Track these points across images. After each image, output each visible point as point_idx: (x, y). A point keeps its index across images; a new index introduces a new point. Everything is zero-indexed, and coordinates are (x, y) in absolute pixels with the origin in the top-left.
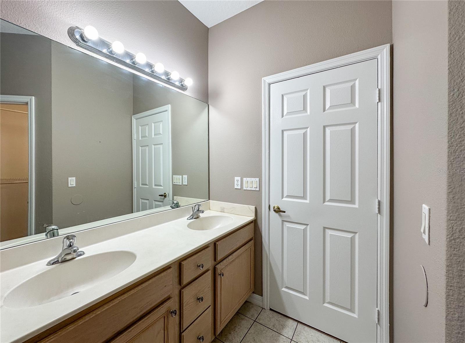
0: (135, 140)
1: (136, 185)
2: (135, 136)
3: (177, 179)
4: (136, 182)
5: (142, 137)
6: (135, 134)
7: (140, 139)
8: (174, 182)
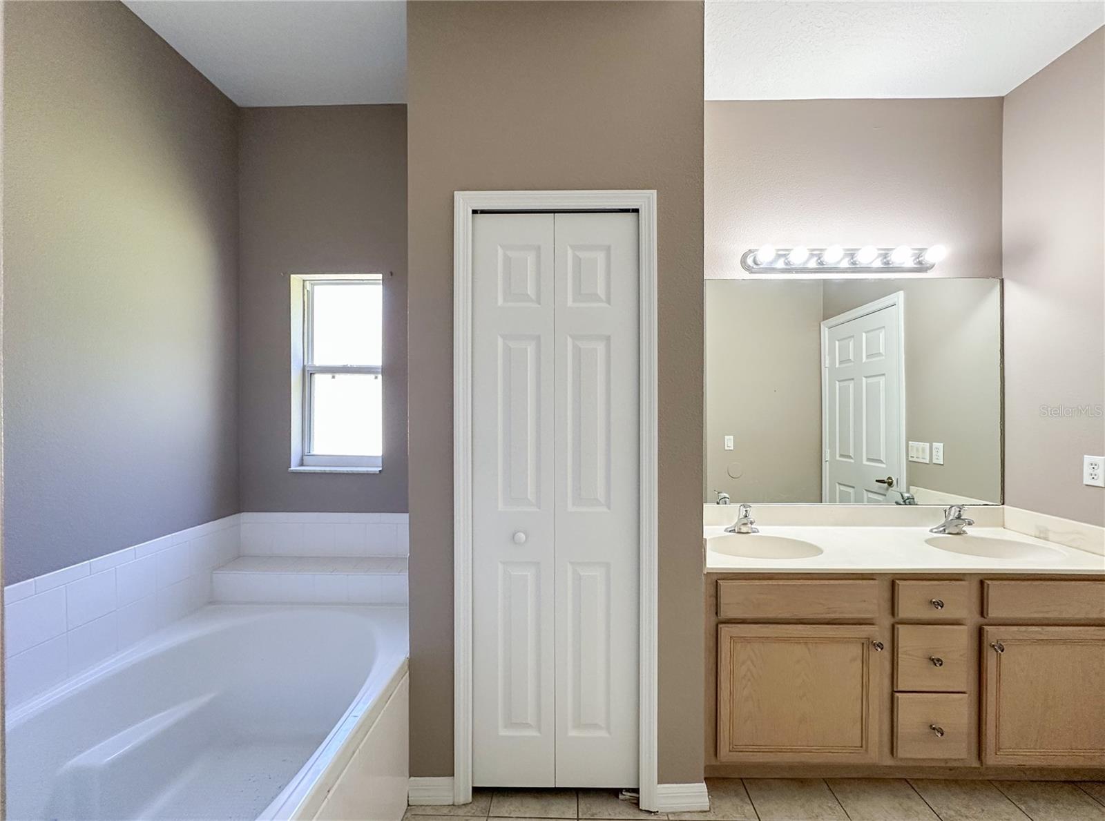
0: (827, 369)
1: (828, 455)
2: (827, 362)
3: (917, 450)
4: (828, 450)
5: (841, 362)
6: (827, 357)
7: (837, 366)
8: (910, 456)
